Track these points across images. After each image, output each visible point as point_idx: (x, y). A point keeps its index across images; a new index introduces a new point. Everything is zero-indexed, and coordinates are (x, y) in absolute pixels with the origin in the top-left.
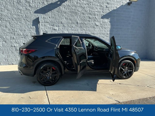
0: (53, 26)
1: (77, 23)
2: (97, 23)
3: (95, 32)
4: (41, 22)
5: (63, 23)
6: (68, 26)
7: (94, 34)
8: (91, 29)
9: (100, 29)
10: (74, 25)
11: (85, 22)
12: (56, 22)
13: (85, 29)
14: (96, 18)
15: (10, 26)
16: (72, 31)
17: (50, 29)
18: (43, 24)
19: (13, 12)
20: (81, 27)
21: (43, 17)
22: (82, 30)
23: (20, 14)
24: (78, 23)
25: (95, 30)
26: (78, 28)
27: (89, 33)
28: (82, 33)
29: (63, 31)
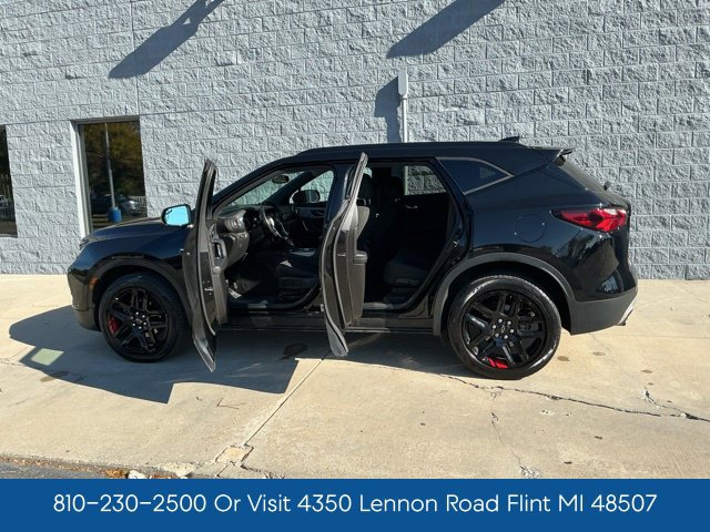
0: (460, 107)
1: (587, 76)
3: (697, 116)
4: (406, 96)
5: (507, 85)
6: (538, 99)
7: (688, 122)
8: (672, 97)
10: (566, 92)
11: (634, 67)
12: (476, 88)
13: (633, 101)
14: (703, 33)
16: (557, 122)
17: (447, 122)
18: (417, 103)
20: (608, 94)
21: (415, 74)
22: (613, 112)
23: (329, 74)
24: (594, 76)
25: (701, 100)
26: (591, 102)
27: (660, 122)
28: (615, 127)
29: (508, 126)
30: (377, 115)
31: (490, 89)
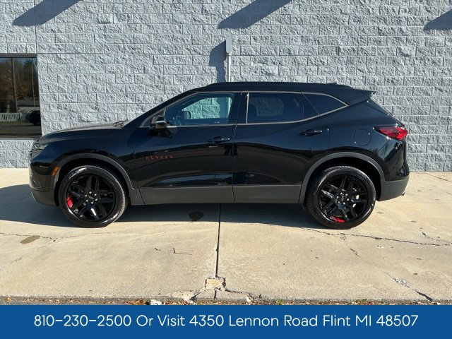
0: (263, 64)
1: (338, 50)
2: (406, 48)
3: (396, 78)
4: (230, 54)
5: (292, 52)
6: (309, 62)
7: (392, 81)
8: (384, 66)
9: (417, 68)
10: (325, 58)
11: (364, 47)
12: (274, 52)
13: (363, 67)
14: (401, 30)
15: (155, 67)
16: (320, 76)
17: (255, 72)
18: (237, 60)
19: (160, 32)
20: (349, 62)
21: (236, 40)
22: (351, 72)
23: (179, 35)
24: (342, 51)
25: (399, 69)
26: (340, 66)
27: (377, 80)
28: (353, 81)
29: (292, 77)
30: (210, 65)
31: (282, 54)
